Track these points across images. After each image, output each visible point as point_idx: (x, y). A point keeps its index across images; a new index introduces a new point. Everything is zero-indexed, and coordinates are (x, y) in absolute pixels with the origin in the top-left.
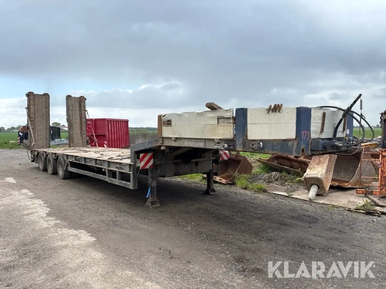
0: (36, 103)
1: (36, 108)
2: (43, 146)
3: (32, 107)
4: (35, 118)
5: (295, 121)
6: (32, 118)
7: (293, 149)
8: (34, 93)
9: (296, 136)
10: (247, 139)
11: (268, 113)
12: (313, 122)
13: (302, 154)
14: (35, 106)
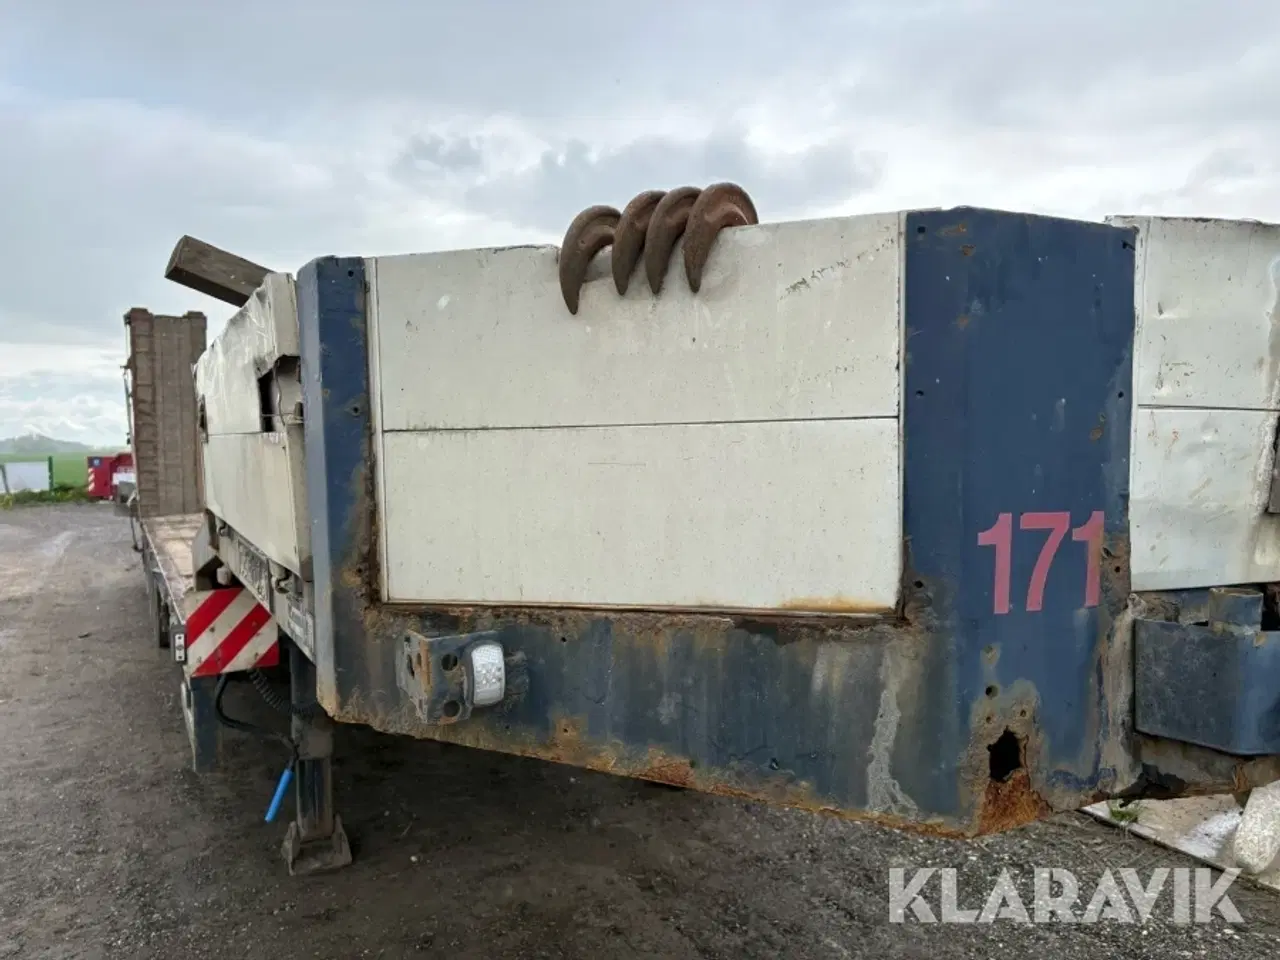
0: (158, 348)
1: (158, 366)
2: (184, 505)
3: (142, 363)
4: (154, 402)
5: (888, 390)
6: (144, 401)
7: (869, 734)
8: (150, 311)
9: (910, 584)
10: (374, 596)
11: (573, 306)
12: (1165, 393)
13: (995, 797)
14: (153, 360)
